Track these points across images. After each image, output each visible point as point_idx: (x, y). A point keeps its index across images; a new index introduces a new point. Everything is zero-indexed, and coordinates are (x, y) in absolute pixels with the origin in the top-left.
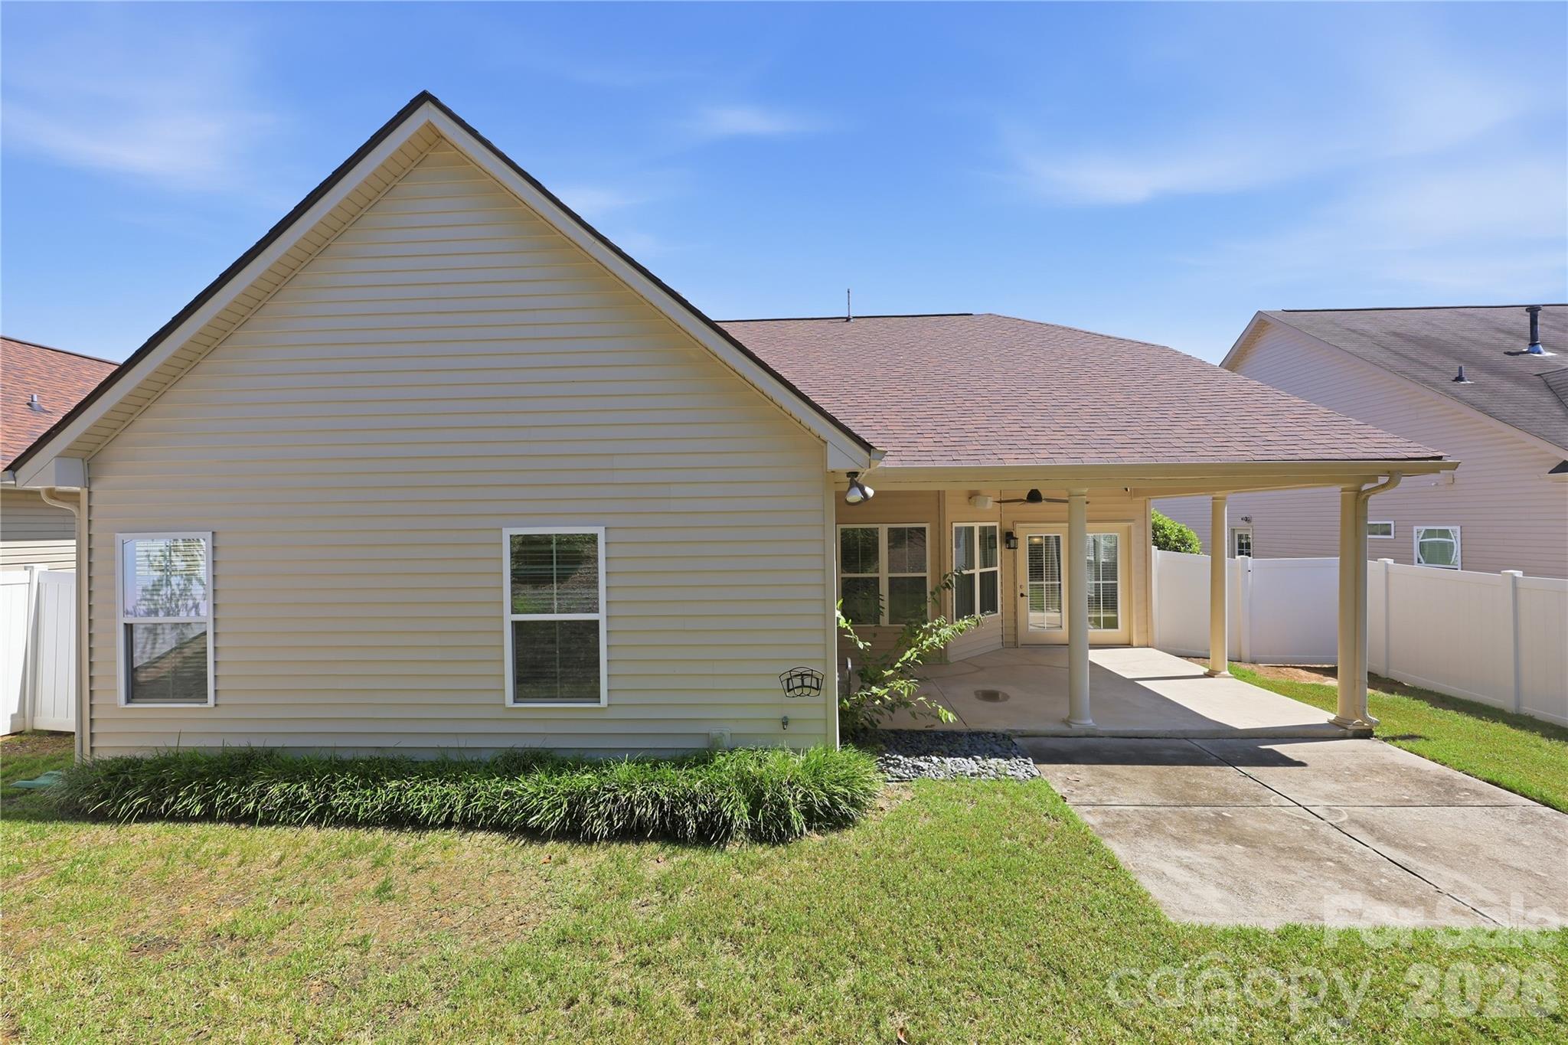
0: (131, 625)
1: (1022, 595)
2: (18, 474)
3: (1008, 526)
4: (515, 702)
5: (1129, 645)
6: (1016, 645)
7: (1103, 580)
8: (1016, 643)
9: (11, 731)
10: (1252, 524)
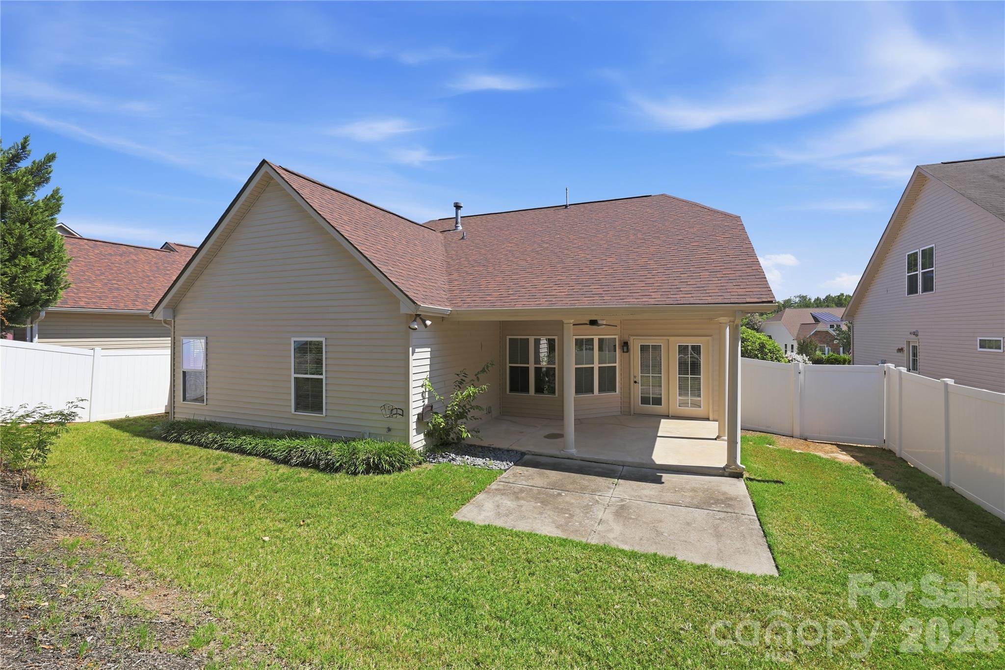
0: (185, 372)
1: (635, 382)
2: (154, 314)
3: (626, 338)
4: (295, 411)
5: (708, 419)
6: (629, 414)
7: (691, 375)
8: (630, 412)
9: (165, 411)
10: (918, 337)
